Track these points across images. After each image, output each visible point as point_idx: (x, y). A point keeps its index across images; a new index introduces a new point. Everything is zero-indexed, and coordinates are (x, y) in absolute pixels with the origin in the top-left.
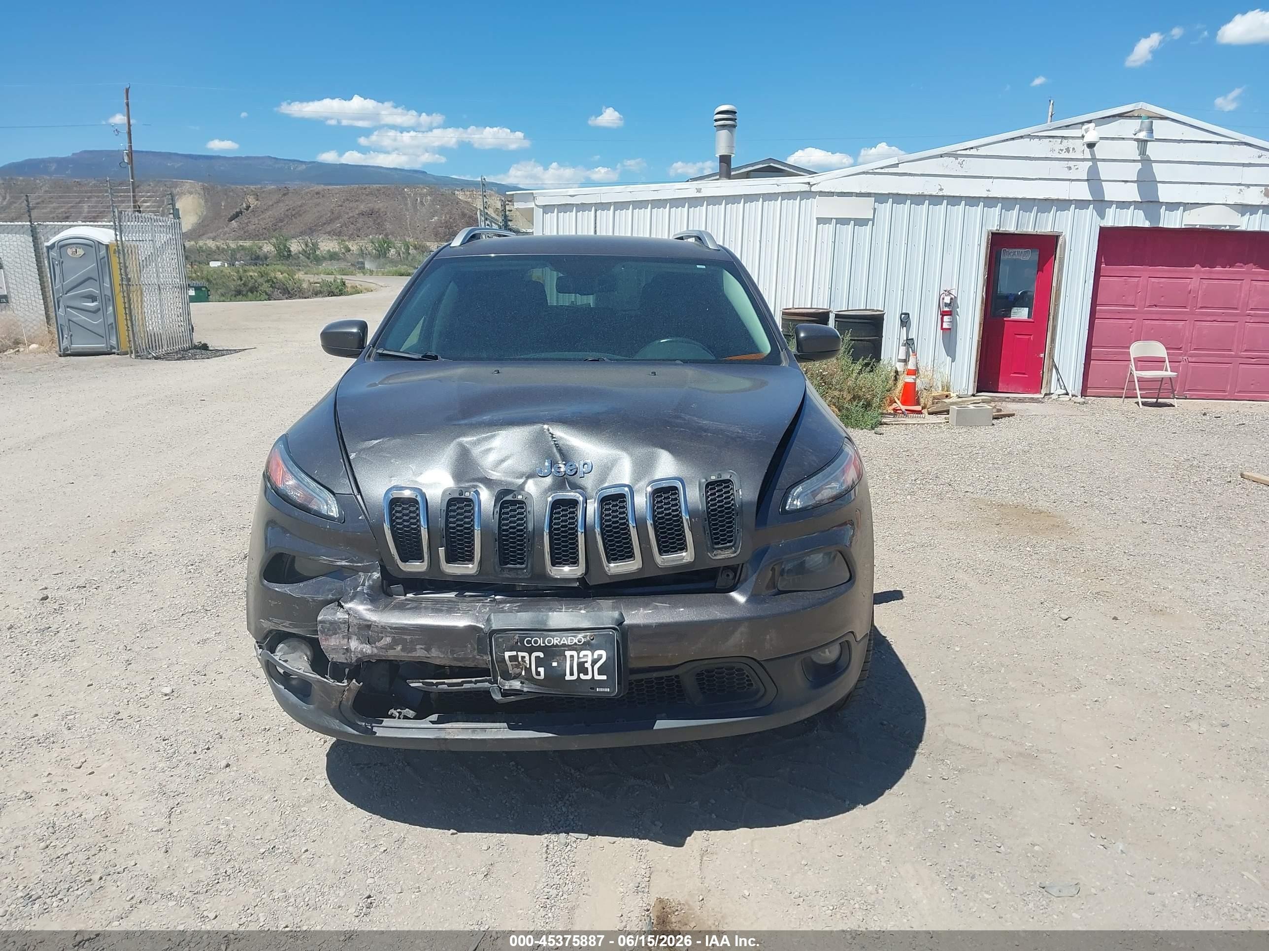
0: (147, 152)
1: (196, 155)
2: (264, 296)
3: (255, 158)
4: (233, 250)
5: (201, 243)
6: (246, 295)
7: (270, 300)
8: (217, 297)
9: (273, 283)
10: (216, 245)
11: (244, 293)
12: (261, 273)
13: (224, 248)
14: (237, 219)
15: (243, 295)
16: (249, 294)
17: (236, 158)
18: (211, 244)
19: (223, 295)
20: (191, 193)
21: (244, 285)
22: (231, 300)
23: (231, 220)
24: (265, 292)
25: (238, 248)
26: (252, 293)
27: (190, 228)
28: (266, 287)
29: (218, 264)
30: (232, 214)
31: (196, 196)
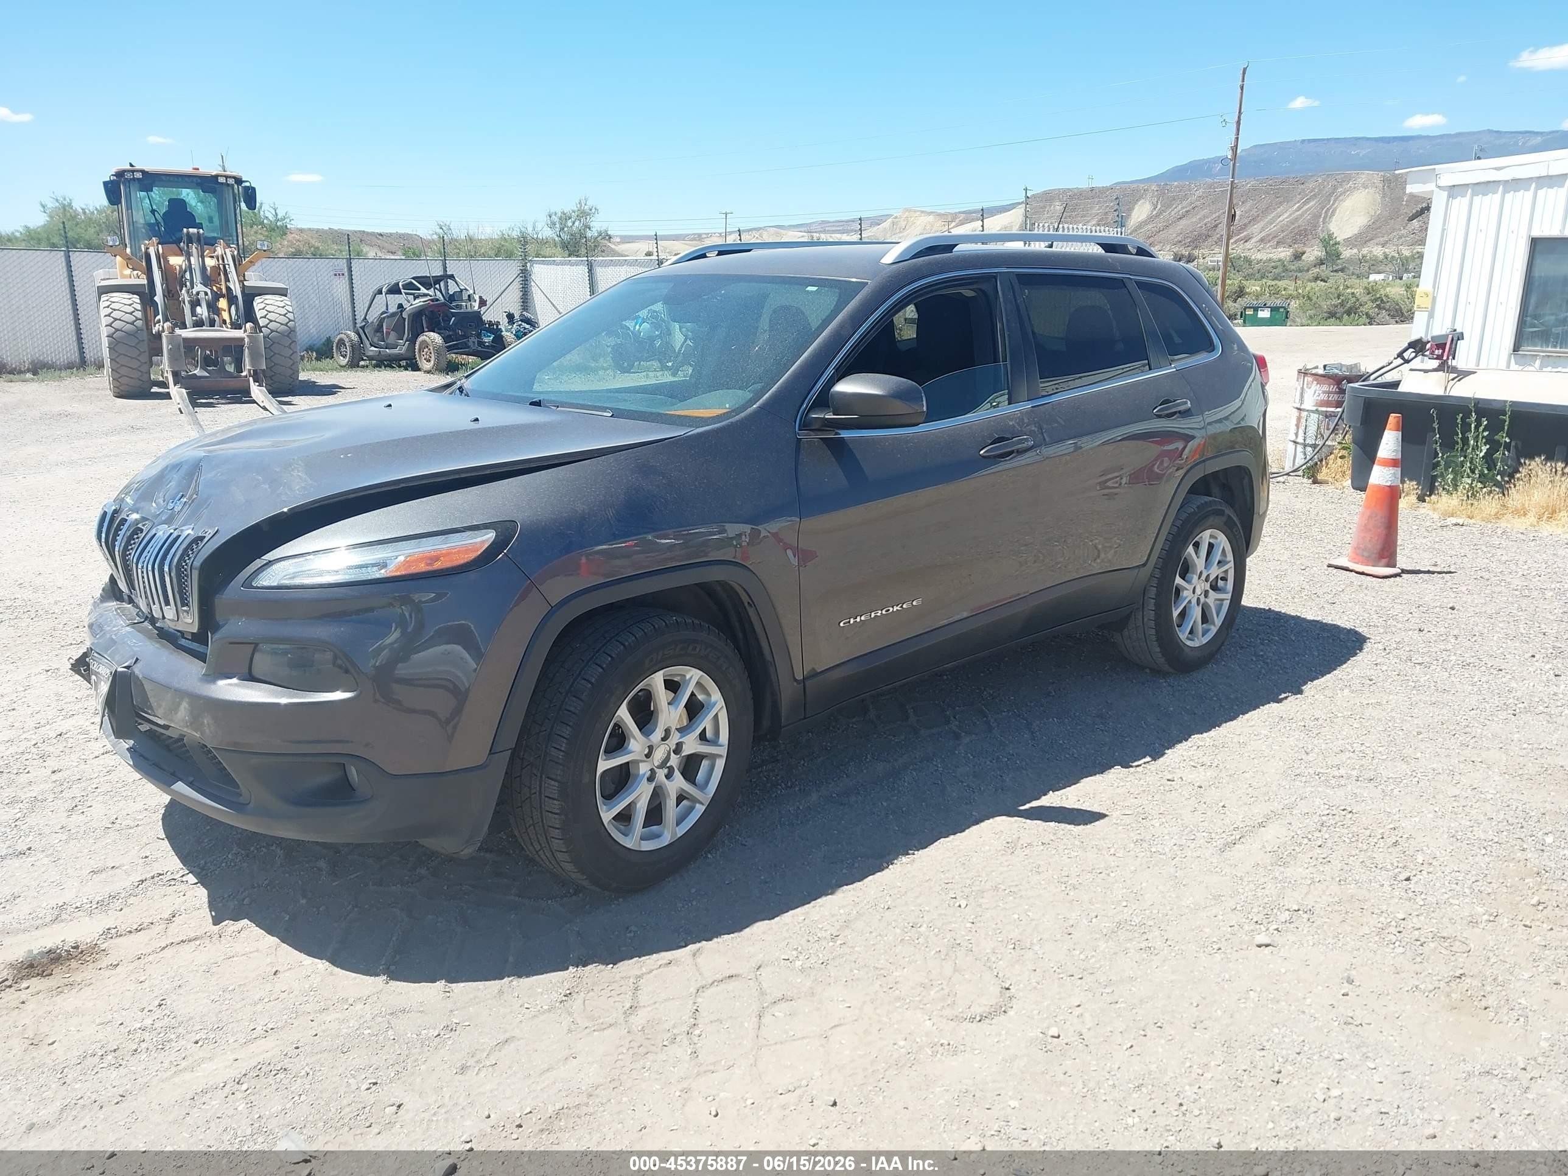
0: (1328, 139)
1: (1389, 138)
2: (1364, 319)
3: (1469, 134)
4: (1407, 258)
5: (1365, 251)
6: (1340, 319)
7: (1371, 324)
8: (1304, 321)
9: (1381, 303)
10: (1384, 253)
11: (1338, 315)
12: (1368, 289)
13: (1393, 257)
14: (1420, 218)
15: (1337, 318)
16: (1345, 317)
17: (1442, 136)
18: (1378, 251)
19: (1311, 317)
20: (1365, 187)
21: (1342, 304)
22: (1319, 324)
23: (1411, 219)
24: (1367, 314)
25: (1413, 256)
26: (1349, 315)
27: (1356, 232)
28: (1369, 307)
29: (1381, 277)
30: (1414, 211)
31: (1372, 190)
